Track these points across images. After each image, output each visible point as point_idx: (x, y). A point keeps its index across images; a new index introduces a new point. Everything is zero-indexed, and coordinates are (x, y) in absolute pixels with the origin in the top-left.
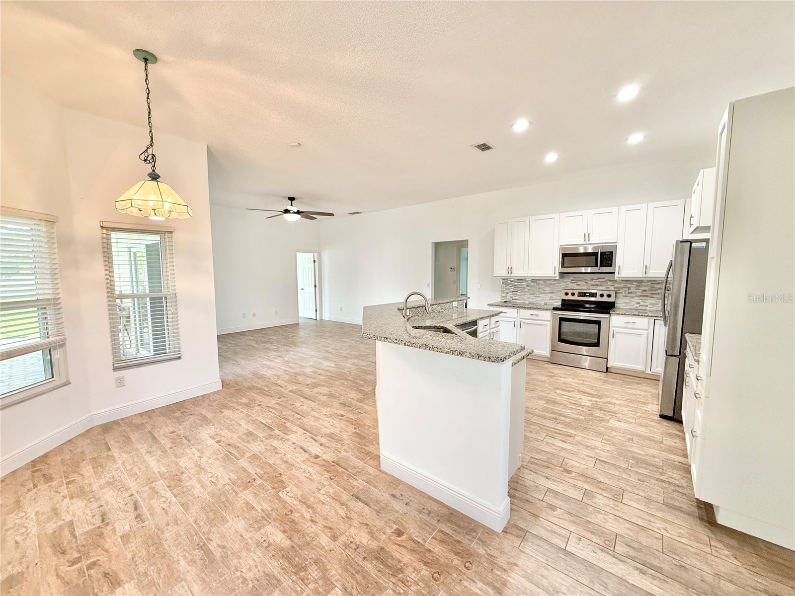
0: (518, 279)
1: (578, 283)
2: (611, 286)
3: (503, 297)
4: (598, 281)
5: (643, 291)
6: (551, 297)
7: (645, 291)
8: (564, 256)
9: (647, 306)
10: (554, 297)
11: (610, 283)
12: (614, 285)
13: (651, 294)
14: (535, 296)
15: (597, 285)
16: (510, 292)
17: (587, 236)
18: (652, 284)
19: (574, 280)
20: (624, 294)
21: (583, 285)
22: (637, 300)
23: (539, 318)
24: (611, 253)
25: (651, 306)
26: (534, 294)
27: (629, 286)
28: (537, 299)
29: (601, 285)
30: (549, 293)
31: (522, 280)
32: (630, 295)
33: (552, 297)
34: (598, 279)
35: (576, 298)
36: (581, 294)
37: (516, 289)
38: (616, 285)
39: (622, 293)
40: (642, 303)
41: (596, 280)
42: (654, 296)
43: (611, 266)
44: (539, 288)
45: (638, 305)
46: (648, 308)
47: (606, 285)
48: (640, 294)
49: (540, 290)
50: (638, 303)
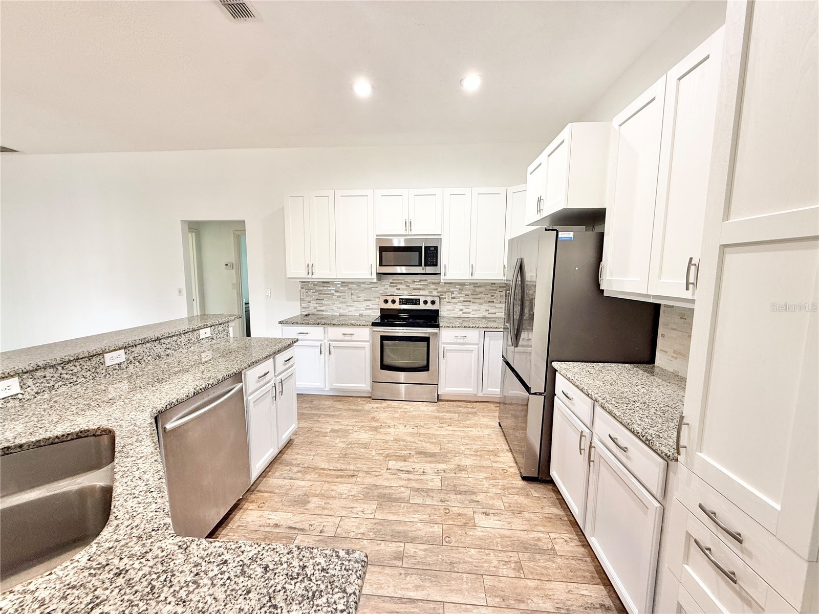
0: (323, 282)
1: (399, 286)
2: (434, 289)
3: (303, 308)
4: (420, 283)
5: (466, 295)
6: (367, 306)
7: (468, 295)
8: (382, 250)
9: (470, 313)
10: (371, 306)
11: (433, 286)
12: (437, 289)
13: (474, 299)
14: (347, 306)
15: (420, 289)
16: (314, 300)
17: (408, 224)
18: (474, 287)
19: (393, 283)
20: (447, 300)
21: (404, 290)
22: (460, 306)
23: (354, 338)
24: (436, 248)
25: (474, 313)
26: (345, 303)
27: (452, 289)
28: (350, 309)
29: (423, 289)
30: (365, 300)
31: (329, 282)
32: (454, 300)
33: (369, 306)
34: (420, 281)
35: (397, 306)
36: (403, 302)
37: (322, 297)
38: (440, 289)
39: (445, 298)
40: (465, 310)
41: (417, 283)
42: (476, 301)
43: (436, 265)
44: (352, 294)
45: (461, 312)
46: (470, 316)
47: (429, 289)
48: (462, 299)
49: (353, 296)
50: (461, 310)
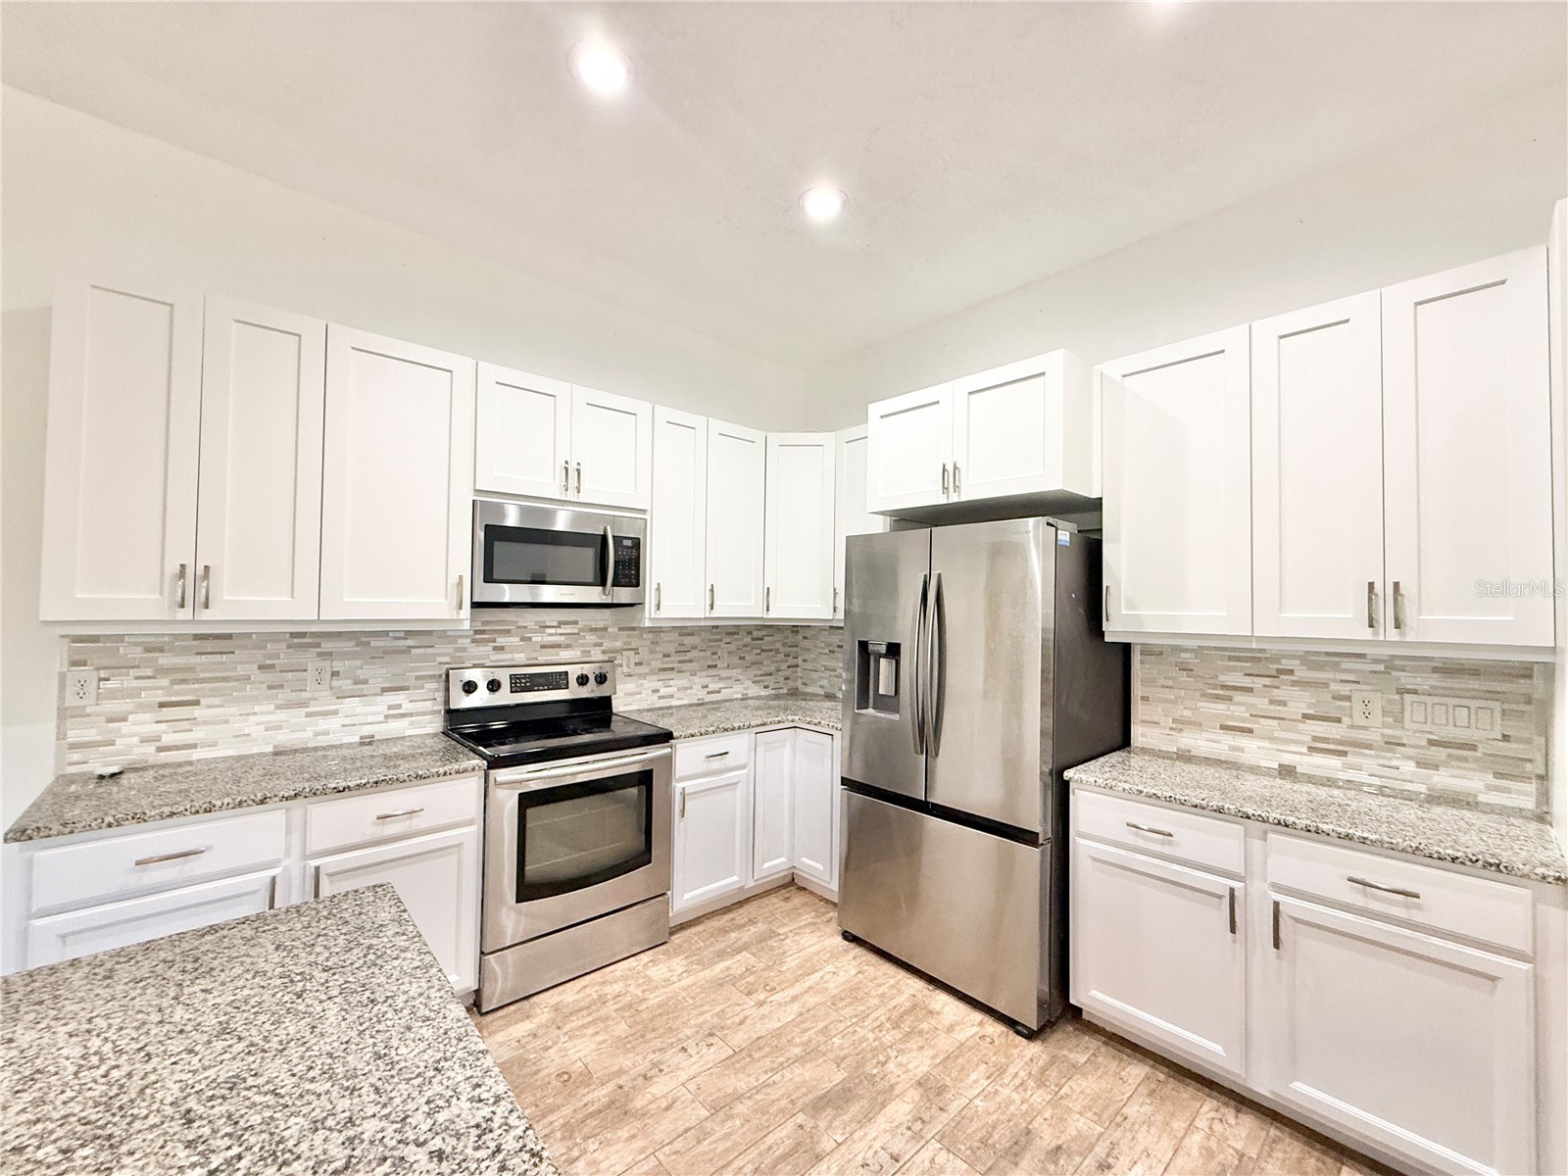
0: (197, 637)
1: (501, 641)
2: (596, 645)
3: (76, 746)
4: (559, 631)
5: (665, 656)
6: (390, 708)
7: (668, 656)
8: (495, 535)
9: (672, 696)
10: (407, 707)
11: (591, 638)
12: (601, 645)
13: (680, 662)
14: (308, 715)
15: (559, 646)
16: (141, 708)
17: (572, 473)
18: (680, 635)
19: (483, 632)
20: (626, 670)
21: (515, 650)
22: (650, 683)
24: (637, 544)
25: (682, 694)
26: (303, 704)
28: (323, 724)
29: (568, 646)
31: (229, 636)
32: (639, 670)
33: (399, 706)
34: (561, 624)
35: (505, 697)
36: (520, 684)
37: (184, 693)
38: (607, 645)
39: (621, 666)
40: (663, 691)
41: (553, 631)
42: (685, 666)
43: (637, 585)
44: (335, 674)
45: (655, 697)
46: (675, 703)
47: (582, 645)
48: (658, 664)
49: (336, 683)
50: (656, 691)
